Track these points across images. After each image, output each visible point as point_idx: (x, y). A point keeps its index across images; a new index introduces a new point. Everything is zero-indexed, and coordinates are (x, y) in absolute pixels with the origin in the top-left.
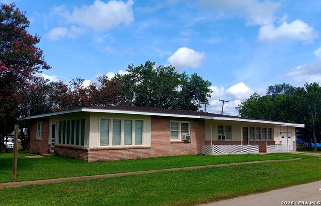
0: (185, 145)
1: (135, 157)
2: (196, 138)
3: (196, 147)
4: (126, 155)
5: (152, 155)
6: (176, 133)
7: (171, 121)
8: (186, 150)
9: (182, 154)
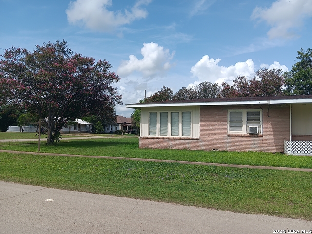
0: (252, 139)
1: (181, 147)
2: (273, 131)
3: (273, 143)
4: (171, 145)
5: (202, 148)
6: (238, 125)
7: (229, 111)
8: (254, 145)
9: (247, 150)
